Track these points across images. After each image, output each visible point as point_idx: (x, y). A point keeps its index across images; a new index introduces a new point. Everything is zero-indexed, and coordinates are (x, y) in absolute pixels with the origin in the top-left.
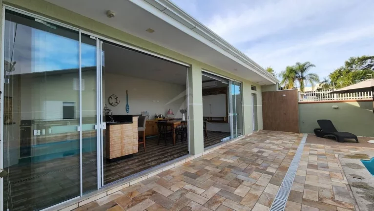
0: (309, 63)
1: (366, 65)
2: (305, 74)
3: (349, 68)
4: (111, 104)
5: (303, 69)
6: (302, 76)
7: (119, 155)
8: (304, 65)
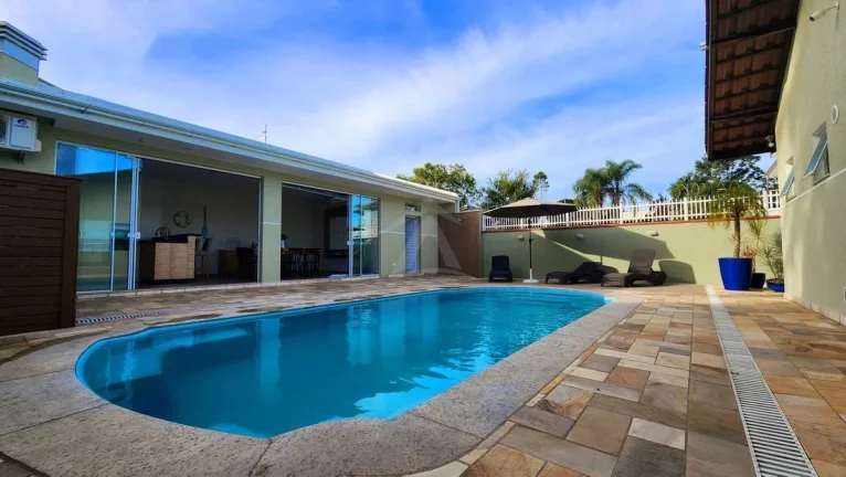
0: (629, 161)
1: (734, 170)
2: (623, 184)
3: (705, 175)
4: (178, 224)
5: (617, 173)
6: (617, 189)
7: (168, 278)
8: (621, 167)
